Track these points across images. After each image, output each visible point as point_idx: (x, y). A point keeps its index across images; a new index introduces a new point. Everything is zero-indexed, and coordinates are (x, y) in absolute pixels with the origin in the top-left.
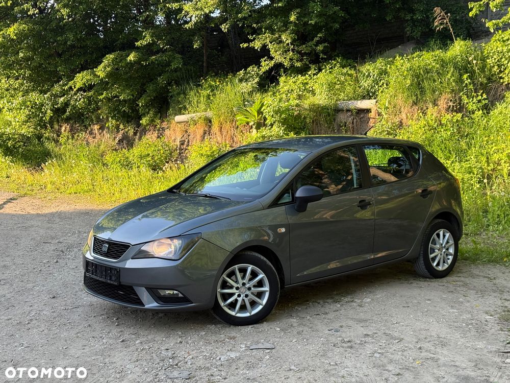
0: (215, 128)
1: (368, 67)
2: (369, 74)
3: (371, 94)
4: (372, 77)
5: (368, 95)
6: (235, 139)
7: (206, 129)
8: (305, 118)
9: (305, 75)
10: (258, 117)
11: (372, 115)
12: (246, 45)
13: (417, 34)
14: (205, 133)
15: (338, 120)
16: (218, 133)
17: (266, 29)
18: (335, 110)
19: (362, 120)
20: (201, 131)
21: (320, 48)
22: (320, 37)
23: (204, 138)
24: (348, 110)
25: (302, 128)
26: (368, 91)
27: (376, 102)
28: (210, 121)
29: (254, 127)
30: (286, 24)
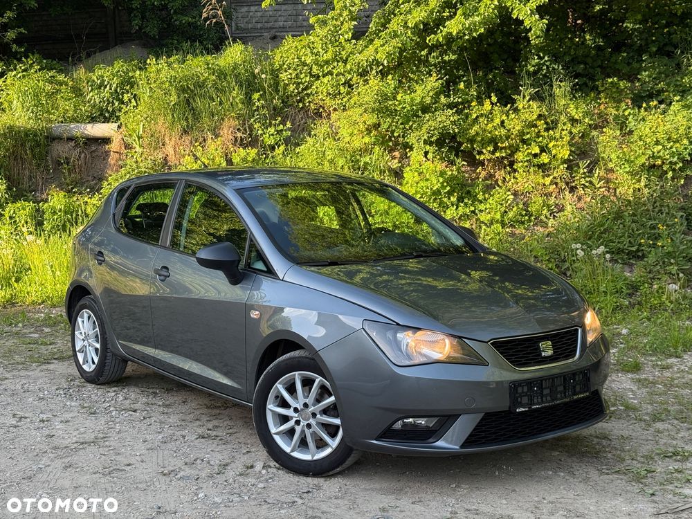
1: (100, 72)
2: (103, 81)
3: (107, 115)
4: (108, 87)
5: (103, 116)
11: (114, 146)
15: (55, 154)
18: (47, 137)
19: (94, 155)
21: (11, 35)
22: (9, 17)
24: (70, 139)
26: (101, 110)
27: (119, 127)
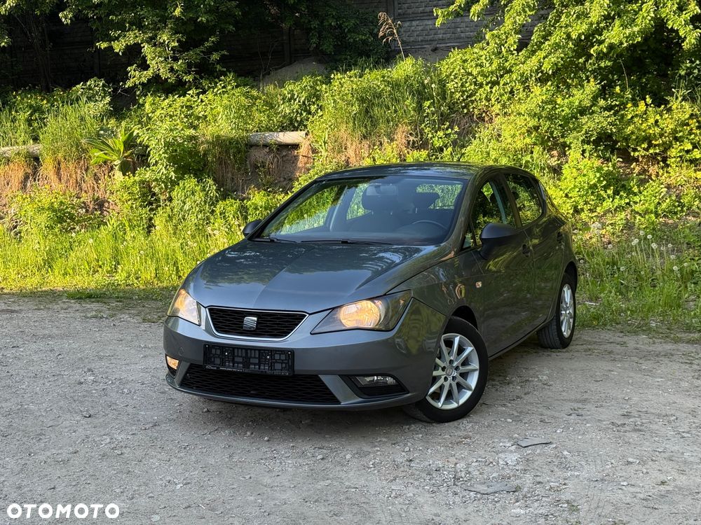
0: (47, 168)
1: (291, 87)
2: (293, 95)
3: (296, 125)
4: (297, 100)
5: (292, 124)
6: (84, 185)
7: (29, 171)
8: (205, 155)
10: (124, 153)
11: (303, 151)
12: (104, 45)
13: (328, 47)
14: (26, 178)
15: (253, 158)
16: (53, 177)
17: (131, 24)
18: (246, 145)
19: (285, 159)
20: (21, 174)
21: (215, 56)
22: (213, 42)
23: (25, 186)
24: (265, 146)
25: (201, 169)
26: (291, 120)
27: (307, 134)
28: (37, 159)
29: (117, 168)
30: (164, 20)
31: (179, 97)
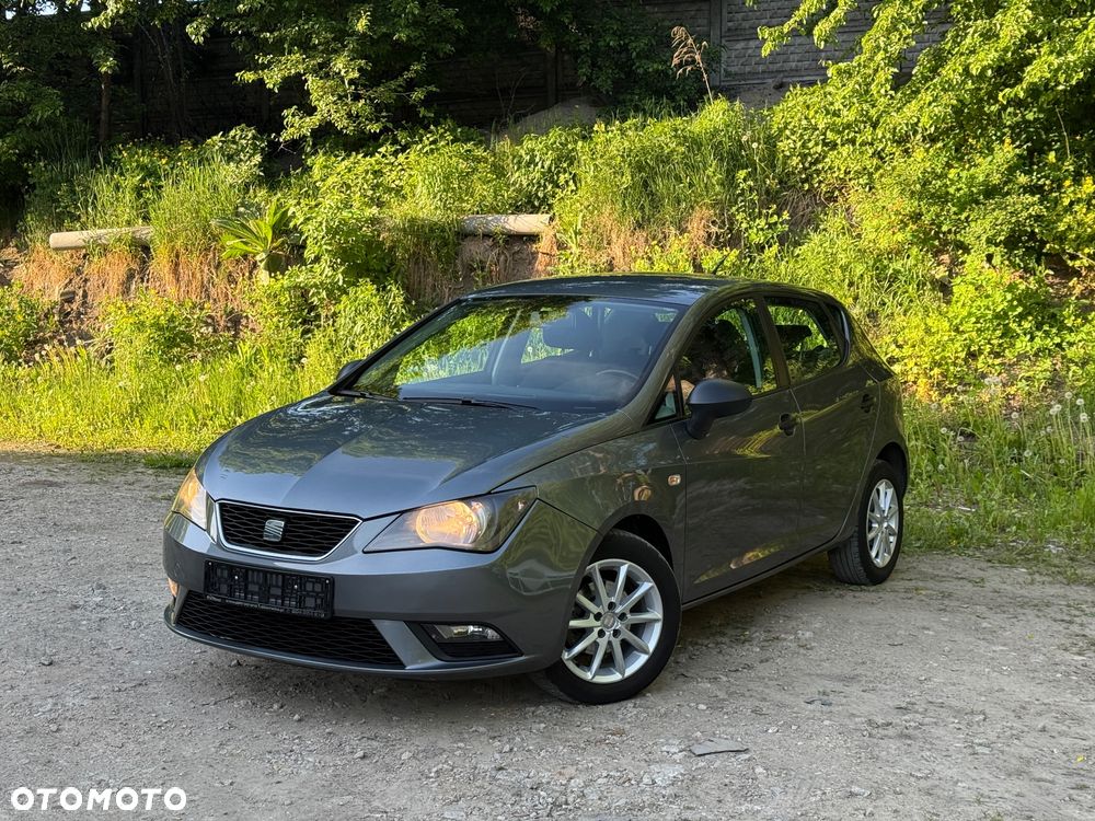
0: (160, 264)
1: (530, 145)
2: (533, 157)
3: (536, 203)
4: (540, 165)
5: (530, 204)
6: (213, 291)
7: (135, 266)
8: (392, 249)
9: (372, 155)
10: (272, 242)
11: (543, 245)
12: (249, 77)
13: (604, 83)
14: (130, 276)
15: (466, 256)
16: (169, 277)
17: (293, 43)
18: (458, 233)
19: (517, 257)
20: (122, 271)
21: (418, 95)
22: (416, 71)
23: (128, 289)
24: (487, 236)
25: (385, 270)
26: (529, 195)
27: (552, 219)
28: (146, 249)
29: (262, 265)
30: (341, 35)
31: (364, 157)
